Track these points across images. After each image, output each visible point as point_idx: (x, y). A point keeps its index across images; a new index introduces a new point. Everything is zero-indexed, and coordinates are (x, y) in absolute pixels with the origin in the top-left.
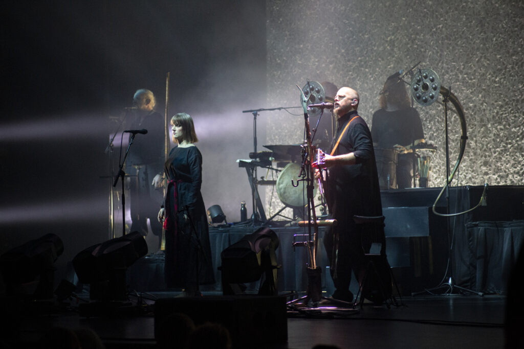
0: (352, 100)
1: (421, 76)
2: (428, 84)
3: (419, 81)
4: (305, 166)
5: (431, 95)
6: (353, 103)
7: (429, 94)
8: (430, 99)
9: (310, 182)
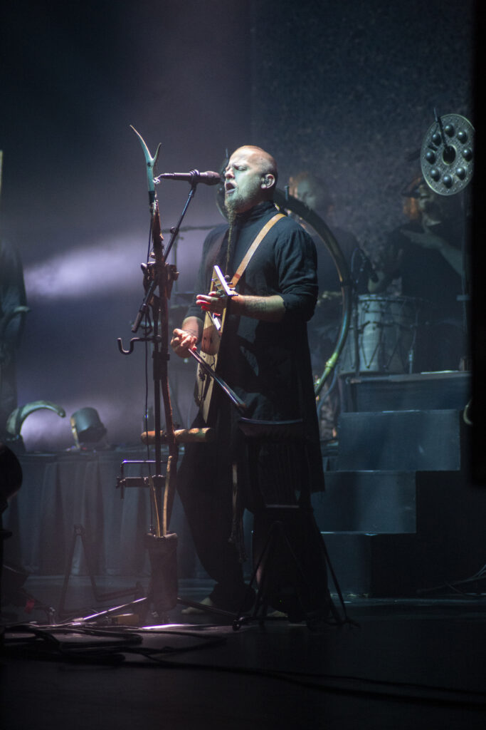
0: (263, 175)
1: (442, 130)
2: (454, 147)
3: (438, 141)
4: (151, 308)
5: (460, 170)
6: (266, 183)
7: (457, 169)
8: (457, 179)
9: (160, 345)
